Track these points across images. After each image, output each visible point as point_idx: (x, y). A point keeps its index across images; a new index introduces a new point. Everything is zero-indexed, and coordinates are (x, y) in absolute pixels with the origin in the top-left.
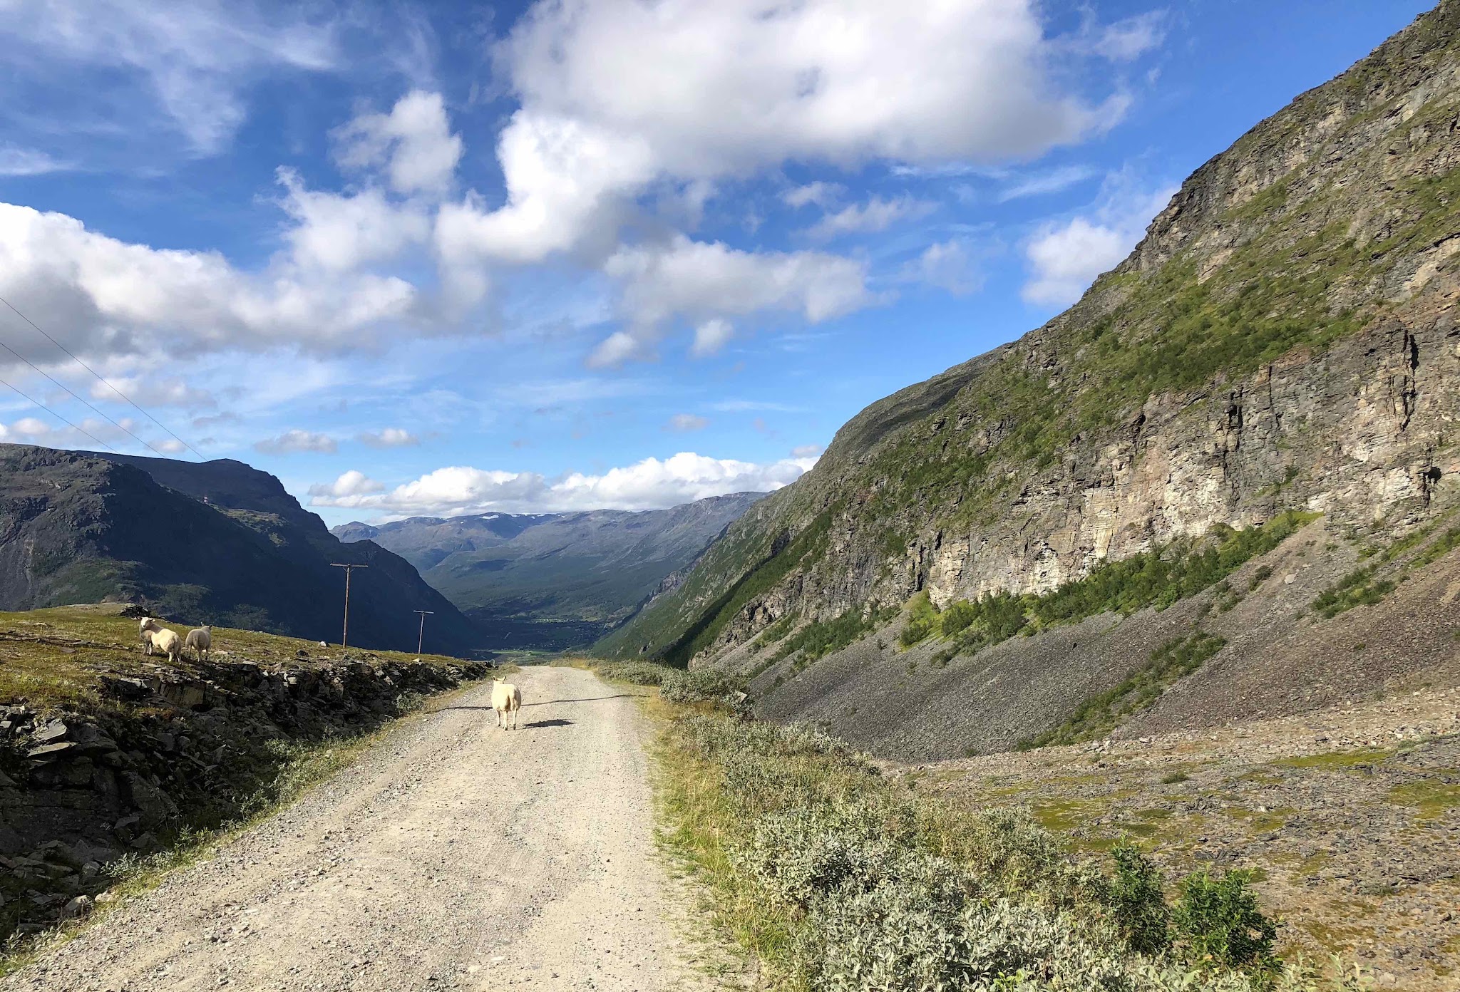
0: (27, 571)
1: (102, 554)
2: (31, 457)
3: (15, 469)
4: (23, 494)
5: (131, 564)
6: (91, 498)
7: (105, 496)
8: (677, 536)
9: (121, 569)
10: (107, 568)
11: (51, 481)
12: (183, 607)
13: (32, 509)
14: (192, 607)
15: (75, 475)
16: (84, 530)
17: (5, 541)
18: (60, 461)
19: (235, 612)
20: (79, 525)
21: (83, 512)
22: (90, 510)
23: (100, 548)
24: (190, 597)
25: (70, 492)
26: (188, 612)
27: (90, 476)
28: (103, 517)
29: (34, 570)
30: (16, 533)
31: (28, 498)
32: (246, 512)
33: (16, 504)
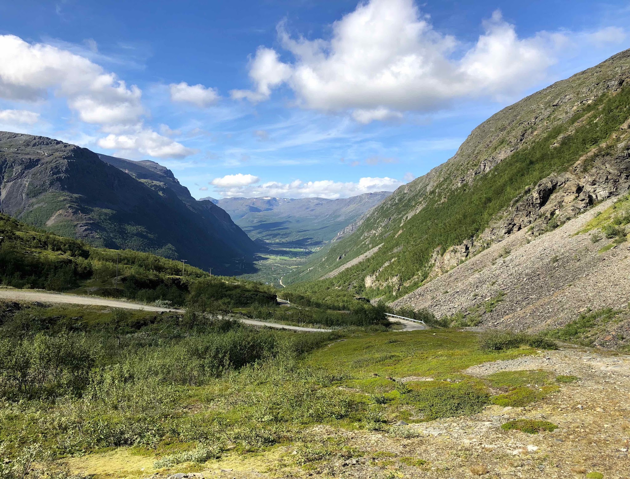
0: (24, 195)
1: (63, 189)
2: (37, 140)
3: (28, 145)
4: (28, 157)
5: (77, 195)
6: (62, 161)
7: (69, 161)
8: (350, 210)
9: (72, 197)
10: (64, 196)
11: (44, 152)
12: (100, 219)
13: (32, 164)
14: (105, 219)
15: (57, 150)
16: (55, 176)
17: (15, 179)
18: (51, 143)
19: (129, 224)
20: (54, 174)
21: (56, 167)
22: (60, 167)
23: (62, 186)
24: (106, 214)
25: (52, 157)
26: (103, 222)
27: (64, 151)
28: (66, 171)
29: (28, 195)
30: (21, 175)
31: (30, 159)
32: (149, 181)
33: (23, 161)
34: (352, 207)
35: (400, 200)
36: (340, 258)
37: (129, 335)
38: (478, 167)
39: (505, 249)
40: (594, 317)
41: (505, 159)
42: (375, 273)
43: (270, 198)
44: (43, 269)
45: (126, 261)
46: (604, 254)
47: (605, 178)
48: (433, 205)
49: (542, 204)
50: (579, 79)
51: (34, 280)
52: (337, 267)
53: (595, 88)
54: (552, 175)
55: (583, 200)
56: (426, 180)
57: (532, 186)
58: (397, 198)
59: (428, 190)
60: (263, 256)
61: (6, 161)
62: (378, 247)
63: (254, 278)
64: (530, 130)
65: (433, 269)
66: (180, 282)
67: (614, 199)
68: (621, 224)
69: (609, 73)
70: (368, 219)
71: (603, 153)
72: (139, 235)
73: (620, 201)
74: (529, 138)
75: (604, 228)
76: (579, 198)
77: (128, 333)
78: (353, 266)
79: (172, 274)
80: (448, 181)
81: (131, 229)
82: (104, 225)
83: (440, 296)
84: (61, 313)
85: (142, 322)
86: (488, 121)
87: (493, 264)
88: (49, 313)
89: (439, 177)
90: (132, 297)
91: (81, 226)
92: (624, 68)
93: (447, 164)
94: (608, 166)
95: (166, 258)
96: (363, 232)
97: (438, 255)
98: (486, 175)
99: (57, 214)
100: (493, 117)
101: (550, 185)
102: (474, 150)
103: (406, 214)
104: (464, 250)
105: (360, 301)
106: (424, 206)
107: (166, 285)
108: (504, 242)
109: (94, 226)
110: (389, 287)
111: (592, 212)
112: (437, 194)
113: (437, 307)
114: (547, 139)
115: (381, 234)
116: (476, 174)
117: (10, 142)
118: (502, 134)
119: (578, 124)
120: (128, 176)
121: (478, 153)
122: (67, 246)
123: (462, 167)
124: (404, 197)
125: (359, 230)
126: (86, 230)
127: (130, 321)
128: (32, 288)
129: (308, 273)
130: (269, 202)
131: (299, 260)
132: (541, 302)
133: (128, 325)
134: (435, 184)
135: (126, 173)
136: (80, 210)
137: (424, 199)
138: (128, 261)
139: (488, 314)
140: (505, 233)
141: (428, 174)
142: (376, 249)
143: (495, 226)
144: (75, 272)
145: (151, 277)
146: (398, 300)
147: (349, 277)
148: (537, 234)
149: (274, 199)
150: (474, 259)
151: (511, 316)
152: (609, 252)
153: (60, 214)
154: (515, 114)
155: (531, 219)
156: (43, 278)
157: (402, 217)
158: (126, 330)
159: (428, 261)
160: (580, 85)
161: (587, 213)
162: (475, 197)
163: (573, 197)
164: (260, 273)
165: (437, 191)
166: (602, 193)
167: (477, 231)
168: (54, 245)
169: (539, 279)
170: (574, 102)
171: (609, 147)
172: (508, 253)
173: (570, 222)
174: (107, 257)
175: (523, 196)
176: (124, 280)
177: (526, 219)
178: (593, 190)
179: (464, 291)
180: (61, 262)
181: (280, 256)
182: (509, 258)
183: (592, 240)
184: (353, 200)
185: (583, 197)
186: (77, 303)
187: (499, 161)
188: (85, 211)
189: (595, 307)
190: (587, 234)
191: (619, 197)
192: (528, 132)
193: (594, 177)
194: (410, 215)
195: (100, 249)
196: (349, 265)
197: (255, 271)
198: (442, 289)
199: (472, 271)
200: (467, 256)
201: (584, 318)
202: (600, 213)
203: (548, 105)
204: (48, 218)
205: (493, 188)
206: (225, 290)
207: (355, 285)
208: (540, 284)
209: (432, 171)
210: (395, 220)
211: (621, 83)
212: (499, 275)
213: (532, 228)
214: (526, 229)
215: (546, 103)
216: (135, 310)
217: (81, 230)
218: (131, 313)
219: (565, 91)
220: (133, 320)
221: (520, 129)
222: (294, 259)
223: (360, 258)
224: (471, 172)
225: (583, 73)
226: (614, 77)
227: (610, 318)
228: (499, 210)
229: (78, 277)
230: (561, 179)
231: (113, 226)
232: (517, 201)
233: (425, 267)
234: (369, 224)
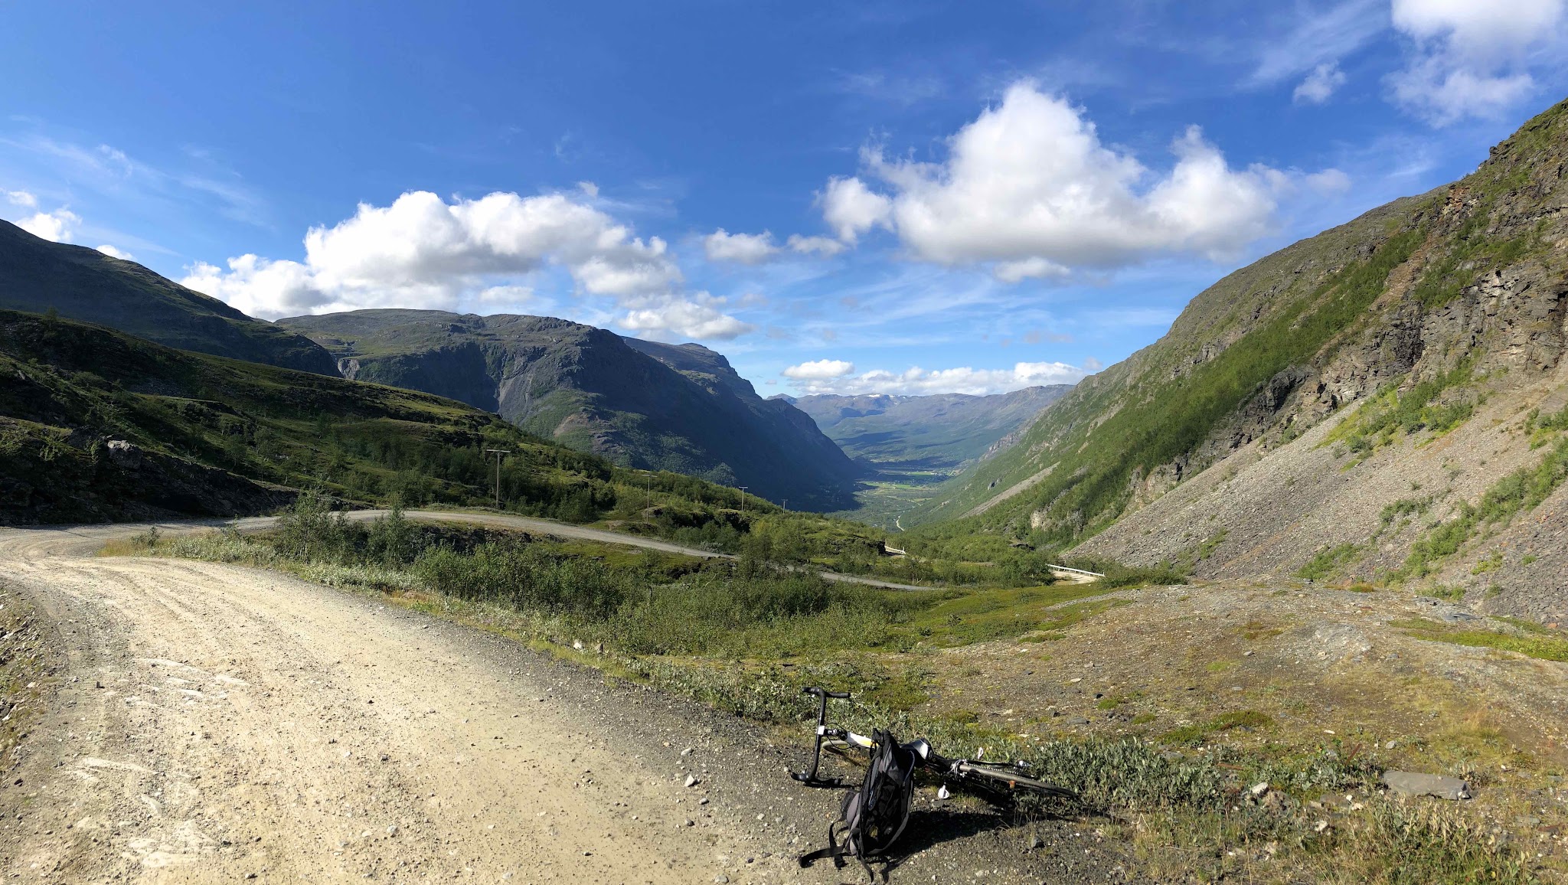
0: (527, 395)
1: (576, 387)
2: (543, 323)
3: (532, 329)
4: (531, 345)
5: (594, 395)
6: (573, 348)
7: (584, 347)
8: (1010, 412)
9: (587, 397)
10: (577, 395)
11: (551, 338)
12: (625, 426)
13: (536, 354)
14: (632, 427)
15: (568, 334)
16: (565, 369)
17: (516, 374)
18: (561, 326)
19: (665, 434)
20: (564, 366)
21: (567, 357)
22: (572, 357)
23: (575, 382)
24: (633, 421)
25: (561, 344)
26: (629, 431)
27: (577, 335)
28: (580, 362)
29: (531, 395)
30: (524, 369)
31: (534, 347)
32: (693, 372)
33: (526, 351)
34: (1012, 407)
35: (1086, 397)
36: (993, 485)
37: (664, 586)
38: (1198, 353)
39: (1231, 469)
40: (1333, 557)
41: (1236, 343)
42: (1046, 506)
43: (878, 396)
44: (553, 494)
45: (660, 487)
46: (1347, 473)
47: (1351, 373)
48: (1134, 405)
49: (1277, 407)
50: (1326, 239)
51: (543, 508)
52: (988, 497)
53: (1345, 253)
54: (1289, 368)
55: (1325, 402)
56: (1125, 368)
57: (1264, 382)
58: (1081, 395)
59: (1128, 383)
60: (868, 483)
61: (505, 352)
62: (1052, 467)
63: (856, 516)
64: (1267, 305)
65: (1132, 498)
66: (738, 519)
67: (1361, 401)
68: (1367, 433)
69: (1361, 235)
70: (1037, 425)
71: (1348, 341)
72: (680, 450)
73: (1367, 403)
74: (1266, 315)
75: (1348, 439)
76: (1321, 400)
77: (662, 583)
78: (1012, 497)
79: (727, 507)
80: (1156, 371)
81: (668, 441)
82: (629, 435)
83: (1139, 539)
84: (579, 551)
85: (682, 569)
86: (1214, 287)
87: (1214, 491)
88: (565, 549)
89: (1143, 365)
90: (669, 537)
91: (599, 437)
92: (1378, 230)
93: (1156, 346)
94: (1354, 358)
95: (717, 483)
96: (1029, 444)
97: (1138, 478)
98: (1209, 365)
99: (567, 421)
100: (1220, 282)
101: (1286, 382)
102: (1194, 328)
103: (1094, 419)
104: (1174, 471)
105: (1020, 549)
106: (1122, 406)
107: (717, 523)
108: (1229, 460)
109: (617, 437)
110: (1066, 527)
111: (1336, 417)
112: (1140, 390)
113: (1134, 555)
114: (1285, 319)
115: (1058, 448)
116: (1195, 362)
117: (511, 327)
118: (1232, 308)
119: (1322, 300)
120: (664, 367)
121: (1198, 333)
122: (581, 464)
123: (1176, 352)
124: (1092, 394)
125: (1022, 442)
126: (605, 442)
127: (665, 567)
128: (542, 516)
129: (942, 509)
130: (877, 400)
131: (927, 489)
132: (1272, 541)
133: (662, 572)
134: (1138, 375)
135: (660, 363)
136: (596, 414)
137: (1122, 396)
138: (664, 487)
139: (1203, 562)
140: (1231, 447)
141: (1128, 360)
142: (1048, 471)
143: (1218, 436)
144: (593, 500)
145: (697, 511)
146: (1079, 547)
147: (1005, 513)
148: (1271, 448)
149: (887, 397)
150: (1187, 484)
151: (1233, 562)
152: (1353, 470)
153: (572, 421)
154: (1248, 280)
155: (1264, 427)
156: (553, 506)
157: (1089, 423)
158: (660, 579)
159: (1124, 488)
160: (1327, 247)
161: (1330, 419)
162: (1192, 397)
163: (1313, 398)
164: (864, 509)
165: (1140, 385)
166: (1348, 393)
167: (1194, 444)
168: (565, 463)
169: (1271, 509)
170: (1319, 270)
171: (1356, 333)
172: (1234, 474)
173: (1310, 432)
174: (635, 480)
175: (1253, 396)
176: (658, 513)
177: (1258, 428)
178: (1336, 390)
179: (1173, 530)
180: (575, 485)
181: (897, 483)
182: (1234, 481)
183: (1334, 455)
184: (1013, 396)
185: (1325, 399)
186: (597, 539)
187: (1228, 346)
188: (605, 416)
189: (1334, 544)
190: (1329, 447)
191: (1367, 398)
192: (1264, 307)
193: (1338, 372)
194: (1101, 421)
195: (624, 469)
196: (1006, 495)
197: (856, 506)
198: (1142, 528)
199: (1185, 500)
200: (1179, 479)
201: (1321, 559)
202: (1345, 420)
203: (1289, 270)
204: (556, 425)
205: (1216, 384)
206: (805, 531)
207: (1014, 525)
208: (1272, 517)
209: (1133, 355)
210: (1078, 428)
211: (1372, 251)
212: (1221, 506)
213: (1265, 440)
214: (1256, 441)
215: (1286, 269)
216: (672, 553)
217: (597, 442)
218: (667, 557)
219: (1310, 254)
220: (669, 565)
221: (1254, 303)
222: (919, 488)
223: (1022, 486)
224: (1189, 360)
225: (1332, 231)
226: (1366, 240)
227: (1350, 556)
228: (1223, 415)
229: (596, 507)
230: (1300, 374)
231: (643, 436)
232: (1246, 403)
233: (1120, 496)
234: (1038, 434)
